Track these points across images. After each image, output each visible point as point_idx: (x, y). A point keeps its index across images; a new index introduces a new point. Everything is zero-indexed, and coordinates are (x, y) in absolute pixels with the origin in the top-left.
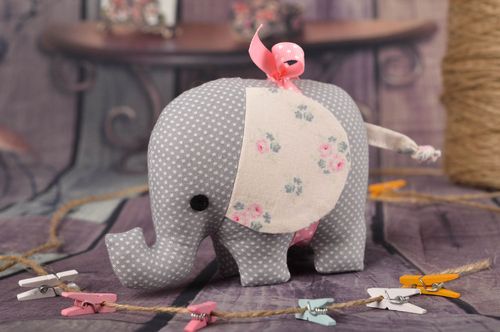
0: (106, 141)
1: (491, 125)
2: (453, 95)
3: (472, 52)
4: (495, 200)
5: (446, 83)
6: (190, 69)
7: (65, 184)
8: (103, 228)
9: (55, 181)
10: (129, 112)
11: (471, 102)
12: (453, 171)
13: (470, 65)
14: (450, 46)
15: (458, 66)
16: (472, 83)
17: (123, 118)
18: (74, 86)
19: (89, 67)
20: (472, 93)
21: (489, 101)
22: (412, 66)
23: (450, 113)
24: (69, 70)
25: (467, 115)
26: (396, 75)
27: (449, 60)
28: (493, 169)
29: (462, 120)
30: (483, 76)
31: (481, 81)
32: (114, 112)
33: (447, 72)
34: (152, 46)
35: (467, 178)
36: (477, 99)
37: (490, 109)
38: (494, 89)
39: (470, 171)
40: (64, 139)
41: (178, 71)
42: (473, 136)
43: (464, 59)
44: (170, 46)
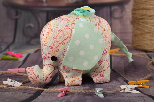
0: (24, 34)
1: (147, 31)
2: (135, 21)
3: (141, 7)
4: (148, 55)
5: (133, 17)
6: (51, 12)
7: (11, 48)
8: (22, 63)
9: (8, 47)
10: (32, 25)
11: (141, 23)
12: (135, 45)
13: (140, 11)
14: (134, 6)
15: (137, 12)
16: (141, 17)
17: (30, 27)
18: (14, 17)
19: (19, 11)
20: (141, 21)
21: (146, 23)
22: (122, 12)
23: (134, 27)
24: (13, 12)
25: (139, 27)
26: (117, 14)
27: (133, 10)
28: (147, 45)
29: (138, 29)
30: (145, 15)
31: (144, 17)
32: (27, 25)
33: (133, 14)
34: (40, 4)
35: (139, 47)
36: (143, 23)
37: (147, 26)
38: (148, 19)
39: (140, 45)
40: (11, 34)
41: (48, 12)
42: (141, 34)
43: (139, 9)
44: (45, 5)
